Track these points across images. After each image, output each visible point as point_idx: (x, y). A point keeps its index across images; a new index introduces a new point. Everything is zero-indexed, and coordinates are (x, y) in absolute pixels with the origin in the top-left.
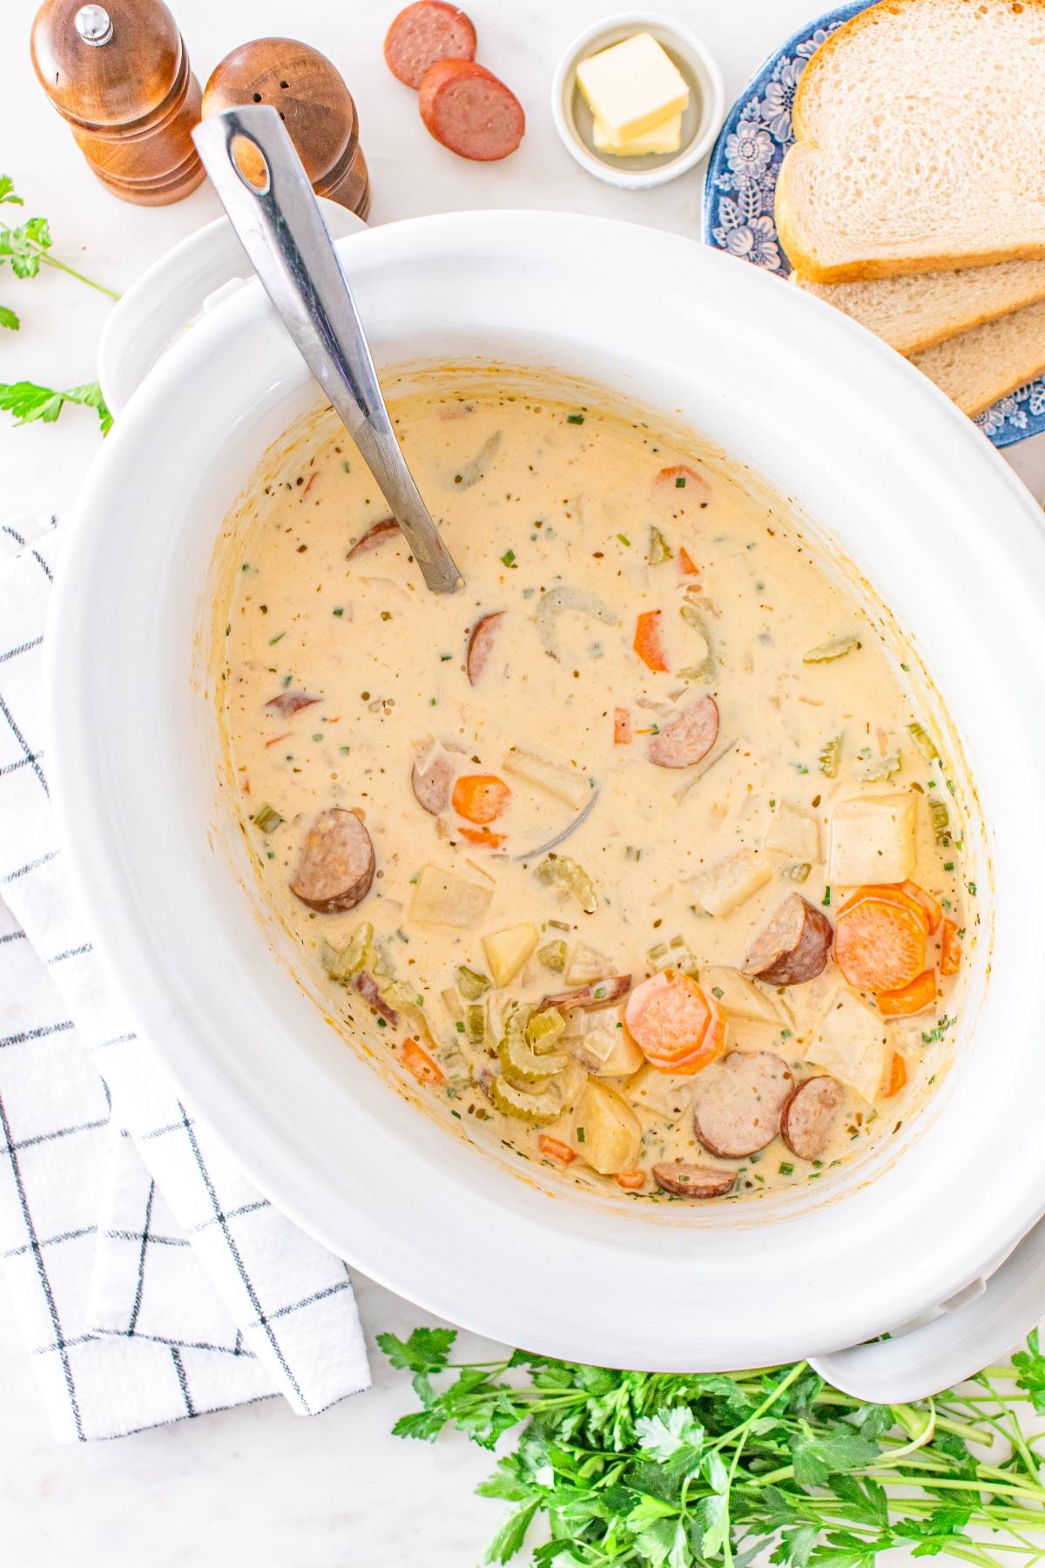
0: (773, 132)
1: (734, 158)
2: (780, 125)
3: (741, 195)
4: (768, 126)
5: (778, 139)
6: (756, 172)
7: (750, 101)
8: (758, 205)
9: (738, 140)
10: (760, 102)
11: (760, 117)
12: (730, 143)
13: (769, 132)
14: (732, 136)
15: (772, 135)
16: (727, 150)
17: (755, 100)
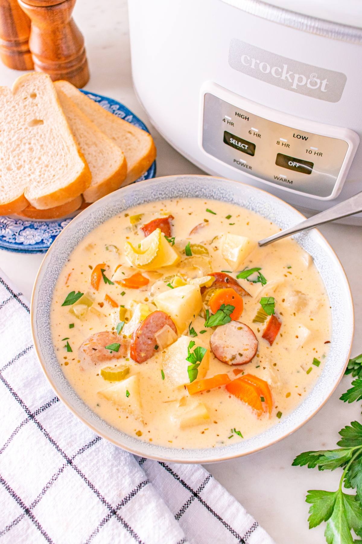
0: (19, 230)
1: (35, 241)
2: (16, 229)
3: (53, 234)
4: (17, 233)
5: (22, 228)
6: (40, 232)
7: (5, 240)
8: (56, 228)
9: (26, 241)
10: (5, 237)
11: (13, 236)
12: (28, 243)
13: (19, 232)
14: (24, 243)
15: (21, 231)
16: (32, 244)
17: (4, 239)
